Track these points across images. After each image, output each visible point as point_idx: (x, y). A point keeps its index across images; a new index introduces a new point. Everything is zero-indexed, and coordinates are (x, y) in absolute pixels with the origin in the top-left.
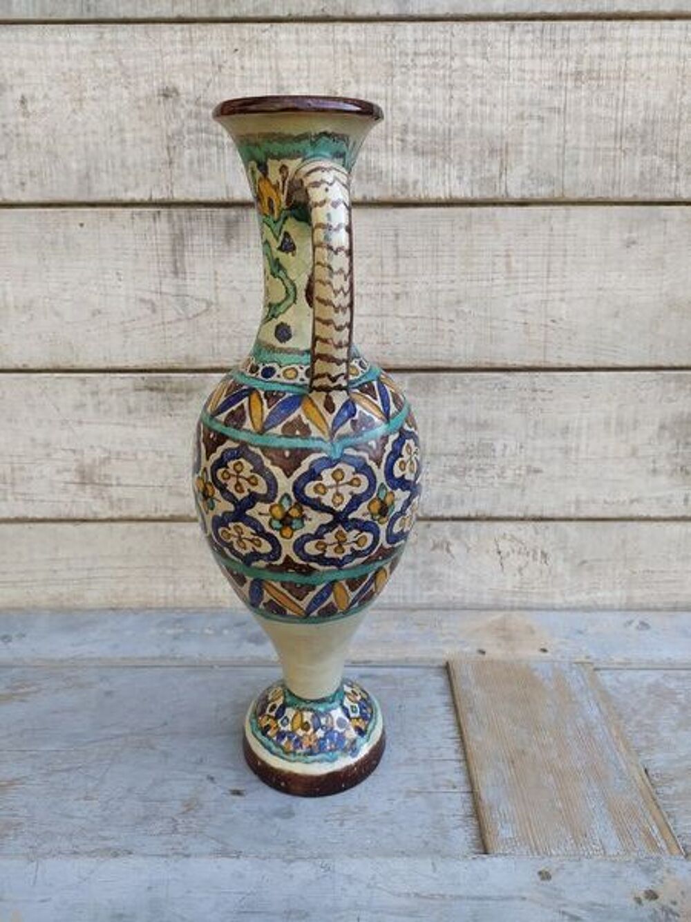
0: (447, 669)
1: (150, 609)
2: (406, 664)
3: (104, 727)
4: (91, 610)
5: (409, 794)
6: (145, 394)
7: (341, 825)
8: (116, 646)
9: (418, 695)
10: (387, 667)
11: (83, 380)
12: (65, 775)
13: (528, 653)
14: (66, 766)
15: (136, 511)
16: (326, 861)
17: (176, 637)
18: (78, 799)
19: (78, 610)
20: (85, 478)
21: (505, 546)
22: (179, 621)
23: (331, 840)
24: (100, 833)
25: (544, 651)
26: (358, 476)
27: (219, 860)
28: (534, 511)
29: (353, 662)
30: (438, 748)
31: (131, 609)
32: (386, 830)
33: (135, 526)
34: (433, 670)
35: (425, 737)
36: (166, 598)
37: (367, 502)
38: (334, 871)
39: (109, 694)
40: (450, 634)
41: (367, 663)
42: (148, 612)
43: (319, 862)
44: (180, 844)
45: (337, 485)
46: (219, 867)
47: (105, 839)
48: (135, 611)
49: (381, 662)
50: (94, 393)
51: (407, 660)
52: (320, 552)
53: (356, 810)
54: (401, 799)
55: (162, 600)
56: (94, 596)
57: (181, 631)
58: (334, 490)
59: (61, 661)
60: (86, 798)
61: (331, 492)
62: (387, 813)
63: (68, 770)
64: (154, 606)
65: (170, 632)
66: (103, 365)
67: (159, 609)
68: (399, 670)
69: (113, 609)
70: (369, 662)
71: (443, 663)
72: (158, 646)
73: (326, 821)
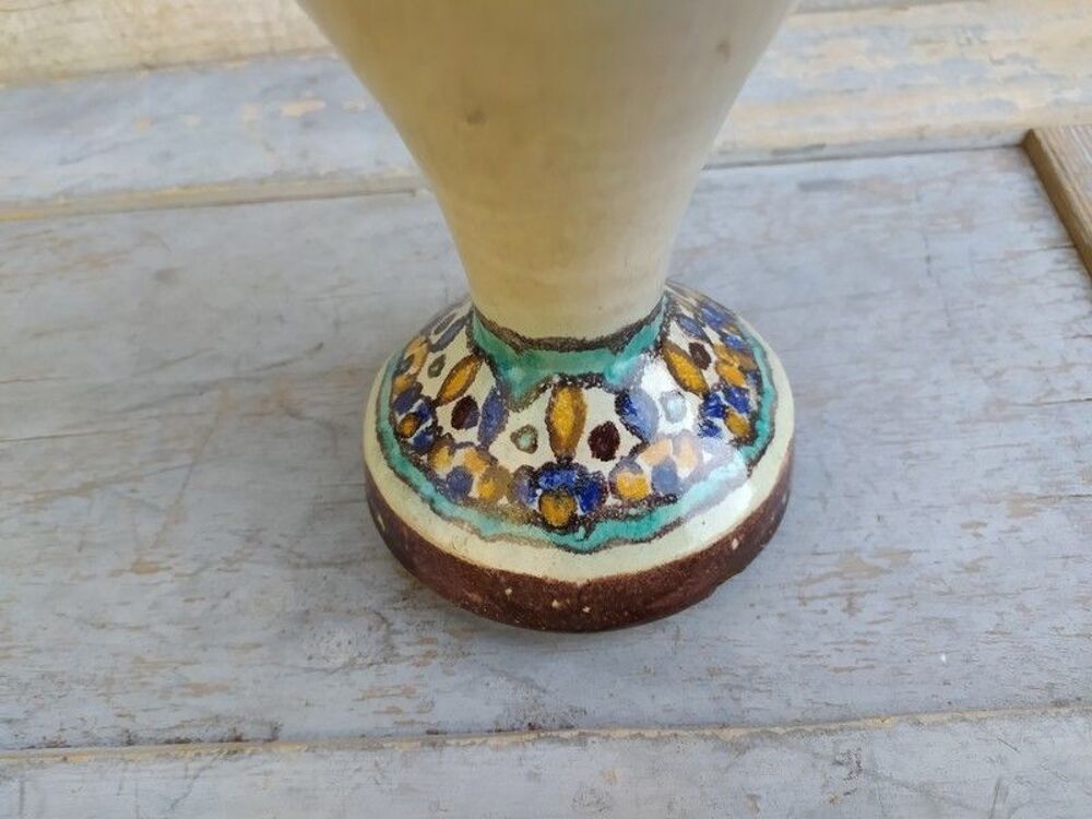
0: (1029, 148)
1: (239, 57)
2: (918, 145)
3: (164, 365)
4: (100, 73)
5: (1021, 506)
7: (851, 609)
8: (167, 156)
9: (970, 227)
10: (867, 155)
12: (78, 503)
14: (78, 477)
16: (848, 743)
17: (308, 123)
18: (116, 573)
19: (65, 75)
22: (312, 80)
23: (836, 660)
24: (187, 672)
27: (531, 751)
29: (776, 152)
30: (1067, 367)
31: (191, 63)
32: (985, 620)
34: (990, 155)
35: (1020, 338)
36: (267, 26)
38: (876, 777)
39: (164, 276)
40: (1015, 57)
41: (813, 152)
42: (230, 66)
43: (825, 744)
44: (408, 693)
46: (533, 776)
47: (200, 690)
49: (852, 144)
51: (921, 134)
53: (883, 563)
54: (998, 522)
55: (259, 33)
57: (321, 105)
59: (40, 202)
60: (138, 567)
62: (973, 568)
63: (84, 490)
64: (245, 49)
65: (293, 110)
67: (258, 58)
68: (899, 162)
69: (149, 67)
70: (821, 146)
71: (1015, 136)
72: (269, 148)
73: (803, 600)
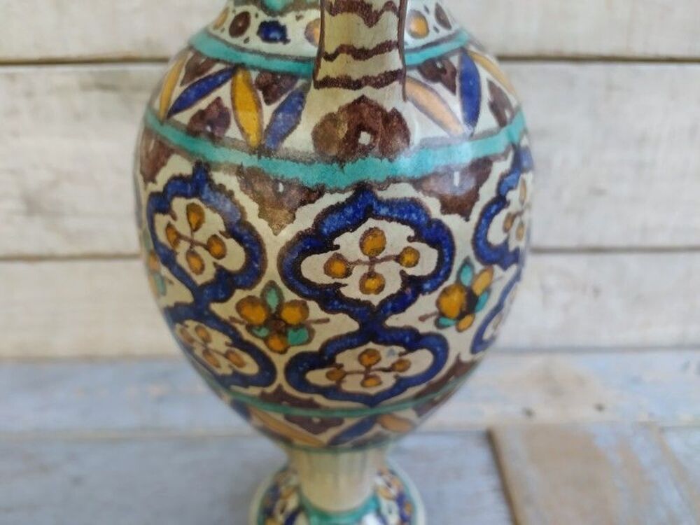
6: (96, 95)
11: (12, 77)
13: (583, 413)
15: (102, 246)
20: (33, 206)
21: (552, 281)
25: (600, 408)
26: (417, 245)
28: (593, 240)
33: (103, 265)
37: (436, 295)
45: (373, 261)
48: (112, 361)
50: (29, 94)
52: (332, 383)
56: (64, 343)
58: (365, 269)
61: (359, 271)
66: (35, 55)
71: (484, 430)
